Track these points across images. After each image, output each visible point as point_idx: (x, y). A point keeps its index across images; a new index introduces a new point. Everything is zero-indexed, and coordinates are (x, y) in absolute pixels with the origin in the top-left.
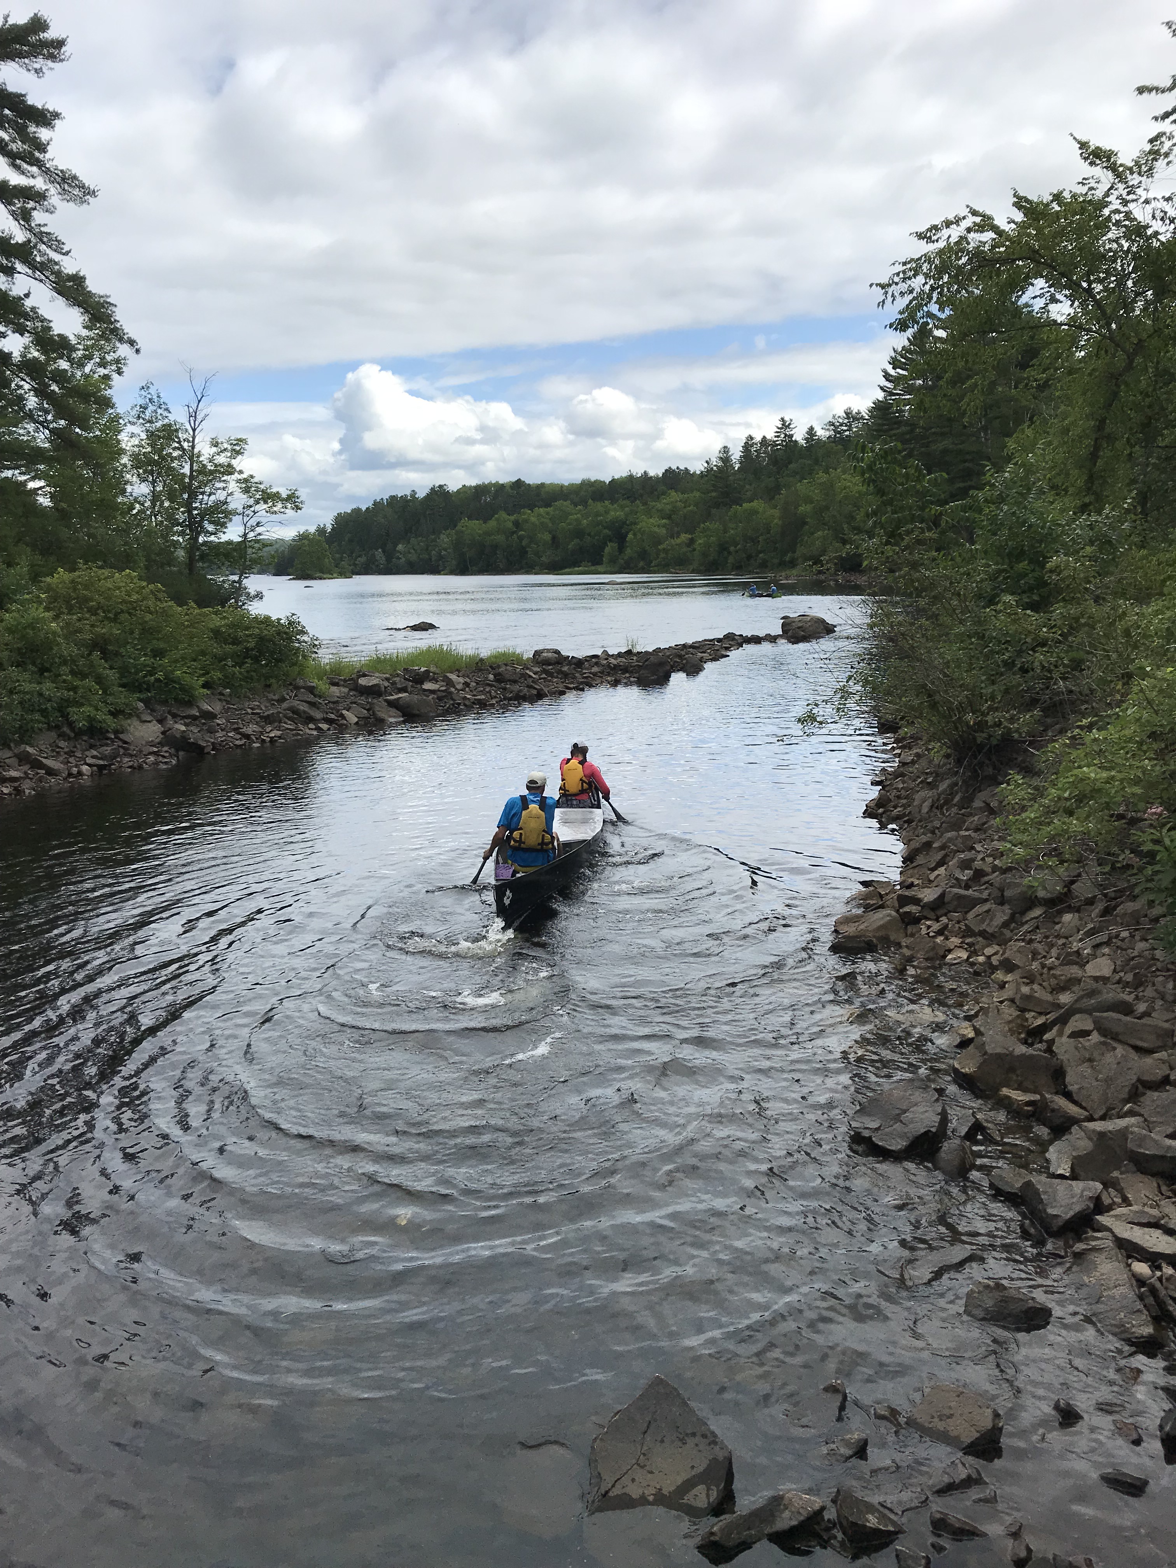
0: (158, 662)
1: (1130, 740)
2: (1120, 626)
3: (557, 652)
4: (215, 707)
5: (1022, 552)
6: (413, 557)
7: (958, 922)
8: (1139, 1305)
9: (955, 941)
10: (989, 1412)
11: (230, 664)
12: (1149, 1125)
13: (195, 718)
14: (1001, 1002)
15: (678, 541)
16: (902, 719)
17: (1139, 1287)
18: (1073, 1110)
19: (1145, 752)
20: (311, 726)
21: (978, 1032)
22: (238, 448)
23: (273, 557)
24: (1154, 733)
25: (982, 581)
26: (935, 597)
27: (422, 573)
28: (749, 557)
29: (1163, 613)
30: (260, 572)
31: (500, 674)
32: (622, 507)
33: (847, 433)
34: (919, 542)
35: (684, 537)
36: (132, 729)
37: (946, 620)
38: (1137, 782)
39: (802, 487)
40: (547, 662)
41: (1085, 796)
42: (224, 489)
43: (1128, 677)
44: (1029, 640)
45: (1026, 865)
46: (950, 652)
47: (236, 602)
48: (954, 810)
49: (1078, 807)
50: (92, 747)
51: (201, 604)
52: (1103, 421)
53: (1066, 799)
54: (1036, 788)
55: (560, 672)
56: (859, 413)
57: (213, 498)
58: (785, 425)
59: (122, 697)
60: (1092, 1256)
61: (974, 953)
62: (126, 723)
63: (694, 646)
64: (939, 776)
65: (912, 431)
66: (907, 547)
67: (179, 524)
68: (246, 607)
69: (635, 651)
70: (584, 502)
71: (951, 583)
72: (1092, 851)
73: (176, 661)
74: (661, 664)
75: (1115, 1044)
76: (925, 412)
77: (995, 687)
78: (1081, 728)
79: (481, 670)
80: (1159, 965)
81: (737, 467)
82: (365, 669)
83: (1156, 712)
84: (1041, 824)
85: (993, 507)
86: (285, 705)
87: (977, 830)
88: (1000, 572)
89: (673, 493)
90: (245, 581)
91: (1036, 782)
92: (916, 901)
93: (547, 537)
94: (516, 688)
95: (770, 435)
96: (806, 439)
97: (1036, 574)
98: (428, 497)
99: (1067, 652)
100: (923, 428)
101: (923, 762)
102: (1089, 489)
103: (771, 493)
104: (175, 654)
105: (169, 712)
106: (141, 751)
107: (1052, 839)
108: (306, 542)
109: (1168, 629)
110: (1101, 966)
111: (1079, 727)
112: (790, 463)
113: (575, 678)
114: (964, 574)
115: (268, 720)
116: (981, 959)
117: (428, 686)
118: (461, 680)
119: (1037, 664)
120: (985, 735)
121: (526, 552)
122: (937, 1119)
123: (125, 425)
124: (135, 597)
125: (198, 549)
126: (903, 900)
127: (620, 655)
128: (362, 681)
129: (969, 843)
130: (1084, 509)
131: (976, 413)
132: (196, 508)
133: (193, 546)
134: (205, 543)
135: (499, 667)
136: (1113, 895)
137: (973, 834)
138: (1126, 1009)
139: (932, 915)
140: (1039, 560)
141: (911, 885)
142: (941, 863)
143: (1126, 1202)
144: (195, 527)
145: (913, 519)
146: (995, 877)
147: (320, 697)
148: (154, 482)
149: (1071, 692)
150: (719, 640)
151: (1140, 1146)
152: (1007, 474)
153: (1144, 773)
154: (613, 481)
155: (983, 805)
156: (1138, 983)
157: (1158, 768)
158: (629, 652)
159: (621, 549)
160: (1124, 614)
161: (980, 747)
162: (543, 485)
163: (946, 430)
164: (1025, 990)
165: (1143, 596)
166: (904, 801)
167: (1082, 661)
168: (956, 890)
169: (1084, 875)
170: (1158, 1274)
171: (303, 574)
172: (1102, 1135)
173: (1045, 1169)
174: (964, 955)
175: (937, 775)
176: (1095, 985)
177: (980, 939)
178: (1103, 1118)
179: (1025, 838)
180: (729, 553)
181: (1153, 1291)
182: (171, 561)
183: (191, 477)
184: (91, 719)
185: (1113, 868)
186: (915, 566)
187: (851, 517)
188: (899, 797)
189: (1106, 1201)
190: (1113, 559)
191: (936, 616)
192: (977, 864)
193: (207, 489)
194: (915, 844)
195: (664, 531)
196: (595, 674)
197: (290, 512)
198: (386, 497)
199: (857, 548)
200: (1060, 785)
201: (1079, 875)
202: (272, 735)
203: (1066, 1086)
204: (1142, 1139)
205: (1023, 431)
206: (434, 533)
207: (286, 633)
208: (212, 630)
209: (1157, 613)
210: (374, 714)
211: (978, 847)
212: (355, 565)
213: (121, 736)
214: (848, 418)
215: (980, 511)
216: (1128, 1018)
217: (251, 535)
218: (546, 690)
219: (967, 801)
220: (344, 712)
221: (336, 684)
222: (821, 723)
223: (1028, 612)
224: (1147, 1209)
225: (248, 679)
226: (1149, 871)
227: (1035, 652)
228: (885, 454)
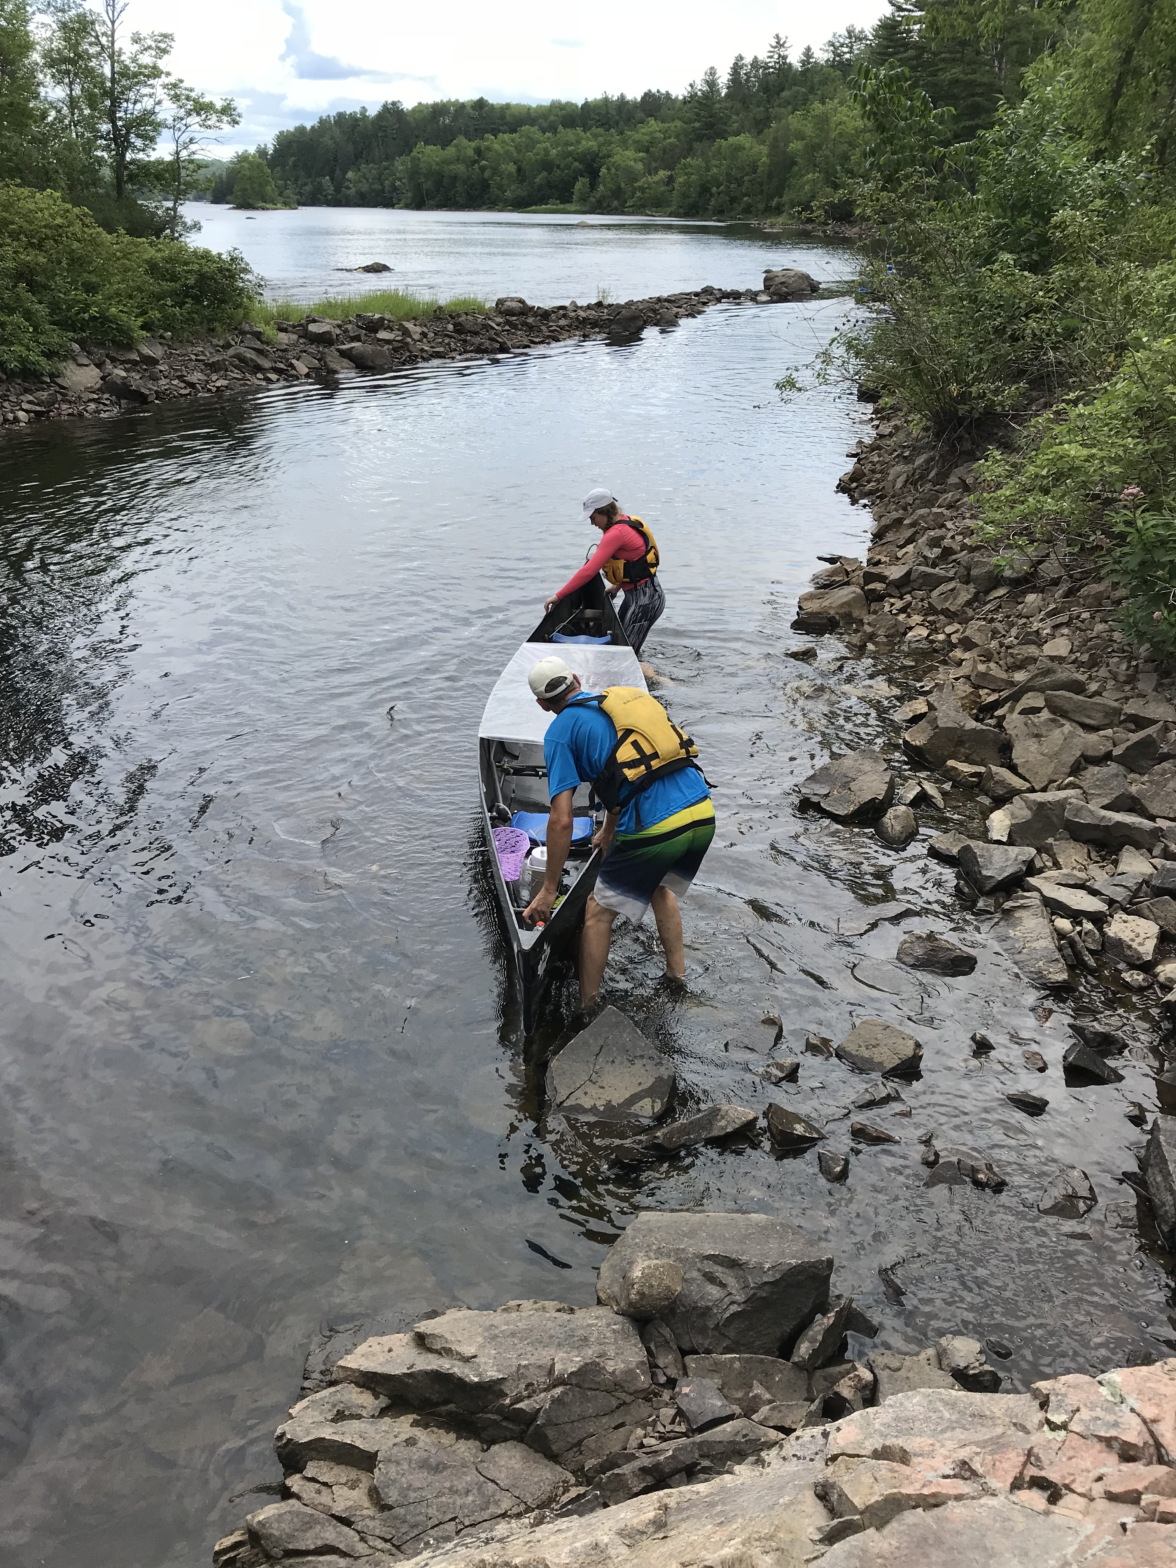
0: (91, 299)
1: (1116, 416)
2: (1121, 291)
3: (521, 301)
4: (155, 351)
5: (1027, 205)
6: (365, 187)
7: (922, 600)
8: (1057, 955)
9: (917, 618)
10: (911, 1043)
11: (169, 303)
12: (1086, 796)
13: (135, 363)
14: (957, 679)
15: (656, 178)
16: (883, 388)
17: (1059, 940)
18: (1017, 782)
19: (1129, 429)
20: (260, 376)
21: (931, 707)
22: (163, 46)
23: (209, 181)
24: (1140, 409)
25: (979, 237)
26: (929, 254)
27: (375, 206)
28: (733, 200)
29: (1167, 278)
30: (198, 199)
31: (460, 324)
32: (595, 136)
33: (847, 56)
34: (918, 188)
35: (663, 174)
36: (68, 373)
37: (937, 280)
38: (1116, 461)
39: (794, 121)
40: (510, 312)
41: (1062, 474)
42: (151, 96)
43: (1121, 349)
44: (1023, 305)
45: (993, 544)
46: (939, 316)
47: (172, 232)
48: (929, 486)
49: (1054, 486)
50: (27, 391)
51: (133, 232)
52: (1129, 53)
53: (1044, 477)
54: (1013, 465)
55: (525, 324)
56: (862, 32)
57: (138, 106)
58: (780, 44)
59: (55, 337)
60: (1017, 914)
61: (936, 631)
62: (61, 366)
63: (667, 300)
64: (916, 450)
65: (918, 57)
66: (904, 195)
67: (102, 137)
68: (182, 239)
69: (606, 303)
70: (553, 129)
71: (947, 238)
72: (1063, 531)
73: (110, 298)
74: (634, 318)
75: (1063, 721)
76: (937, 33)
77: (983, 356)
78: (1068, 402)
79: (439, 319)
80: (1116, 646)
81: (724, 92)
82: (315, 315)
83: (1146, 387)
84: (1015, 502)
85: (1001, 150)
86: (231, 352)
87: (949, 507)
88: (1000, 226)
89: (652, 121)
90: (180, 209)
91: (1015, 458)
92: (881, 578)
93: (512, 168)
94: (477, 340)
95: (763, 56)
96: (803, 62)
97: (1038, 230)
98: (380, 116)
99: (1061, 319)
100: (934, 53)
101: (901, 435)
102: (1106, 133)
103: (760, 126)
104: (109, 289)
105: (107, 356)
106: (80, 398)
107: (1025, 518)
108: (246, 165)
109: (1171, 295)
110: (1059, 646)
111: (1063, 401)
112: (782, 90)
113: (540, 331)
114: (962, 227)
115: (214, 367)
116: (941, 637)
117: (382, 335)
118: (419, 329)
119: (1028, 331)
120: (967, 407)
121: (488, 186)
122: (885, 787)
123: (34, 13)
124: (59, 221)
125: (126, 168)
126: (869, 577)
127: (589, 307)
128: (312, 328)
129: (940, 521)
130: (1097, 156)
131: (994, 36)
132: (120, 118)
133: (120, 164)
134: (133, 161)
135: (459, 315)
136: (1078, 576)
137: (945, 512)
138: (1078, 688)
139: (896, 592)
140: (1044, 214)
141: (879, 562)
142: (910, 541)
143: (1057, 865)
144: (120, 142)
145: (913, 162)
146: (963, 556)
147: (268, 344)
148: (71, 83)
149: (1060, 363)
150: (697, 294)
151: (1076, 816)
152: (1021, 112)
153: (1125, 451)
154: (586, 105)
155: (957, 481)
156: (1093, 663)
157: (1140, 447)
158: (600, 304)
159: (593, 186)
160: (1127, 277)
161: (961, 421)
162: (508, 106)
163: (959, 55)
164: (982, 668)
165: (1148, 259)
166: (878, 476)
167: (1075, 330)
168: (923, 568)
169: (1052, 556)
170: (1078, 928)
171: (244, 204)
172: (1041, 805)
173: (984, 835)
174: (925, 632)
175: (914, 449)
176: (1050, 664)
177: (942, 617)
178: (1044, 790)
179: (998, 516)
180: (712, 195)
181: (1072, 944)
182: (97, 181)
183: (113, 80)
184: (23, 360)
185: (1082, 549)
186: (911, 217)
187: (846, 158)
188: (873, 471)
189: (1038, 864)
190: (1123, 215)
191: (927, 275)
192: (947, 542)
193: (132, 95)
194: (885, 521)
195: (640, 166)
196: (562, 328)
197: (226, 127)
198: (333, 114)
199: (850, 193)
200: (1039, 462)
201: (1048, 555)
202: (218, 384)
203: (1011, 759)
204: (1078, 810)
205: (1042, 60)
206: (387, 159)
207: (228, 270)
208: (147, 262)
209: (1161, 278)
210: (326, 364)
211: (949, 524)
212: (300, 194)
213: (59, 381)
214: (850, 37)
215: (986, 154)
216: (1080, 697)
217: (184, 154)
218: (509, 343)
219: (942, 477)
220: (294, 361)
221: (282, 330)
222: (800, 390)
223: (1026, 273)
224: (1075, 872)
225: (189, 321)
226: (1118, 552)
227: (1028, 318)
228: (891, 81)
